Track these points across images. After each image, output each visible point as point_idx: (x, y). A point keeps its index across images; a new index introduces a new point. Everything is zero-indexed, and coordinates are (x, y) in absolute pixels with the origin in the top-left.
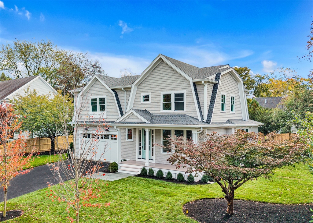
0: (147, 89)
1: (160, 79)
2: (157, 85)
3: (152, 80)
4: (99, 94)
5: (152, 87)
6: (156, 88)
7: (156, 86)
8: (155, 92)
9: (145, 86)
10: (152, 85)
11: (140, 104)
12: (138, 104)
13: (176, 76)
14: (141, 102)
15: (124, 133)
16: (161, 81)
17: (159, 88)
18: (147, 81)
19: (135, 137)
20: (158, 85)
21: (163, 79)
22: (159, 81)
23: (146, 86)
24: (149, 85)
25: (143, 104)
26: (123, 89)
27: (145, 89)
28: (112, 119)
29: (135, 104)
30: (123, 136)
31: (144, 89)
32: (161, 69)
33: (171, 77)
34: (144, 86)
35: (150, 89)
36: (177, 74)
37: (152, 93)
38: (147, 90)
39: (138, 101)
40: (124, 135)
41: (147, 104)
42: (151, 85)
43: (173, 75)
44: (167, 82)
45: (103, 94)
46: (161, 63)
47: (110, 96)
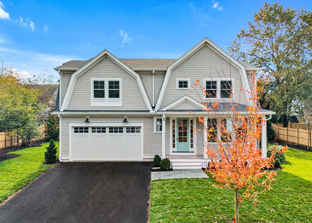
0: (185, 74)
1: (202, 65)
2: (198, 70)
3: (192, 65)
4: (110, 75)
5: (192, 72)
6: (197, 74)
7: (197, 72)
8: (196, 77)
9: (182, 70)
10: (192, 70)
11: (176, 90)
12: (171, 90)
13: (222, 63)
14: (177, 89)
15: (151, 124)
16: (203, 67)
17: (202, 74)
18: (184, 65)
19: (168, 128)
20: (200, 70)
21: (207, 65)
22: (201, 67)
23: (184, 70)
24: (188, 70)
25: (180, 90)
26: (154, 71)
27: (182, 74)
28: (132, 108)
29: (168, 90)
30: (150, 128)
31: (180, 74)
32: (204, 54)
33: (216, 63)
34: (180, 70)
35: (190, 74)
36: (223, 61)
37: (192, 79)
38: (184, 76)
39: (171, 87)
40: (151, 126)
41: (185, 90)
42: (190, 70)
43: (219, 61)
44: (211, 68)
45: (115, 75)
46: (204, 47)
47: (129, 79)
